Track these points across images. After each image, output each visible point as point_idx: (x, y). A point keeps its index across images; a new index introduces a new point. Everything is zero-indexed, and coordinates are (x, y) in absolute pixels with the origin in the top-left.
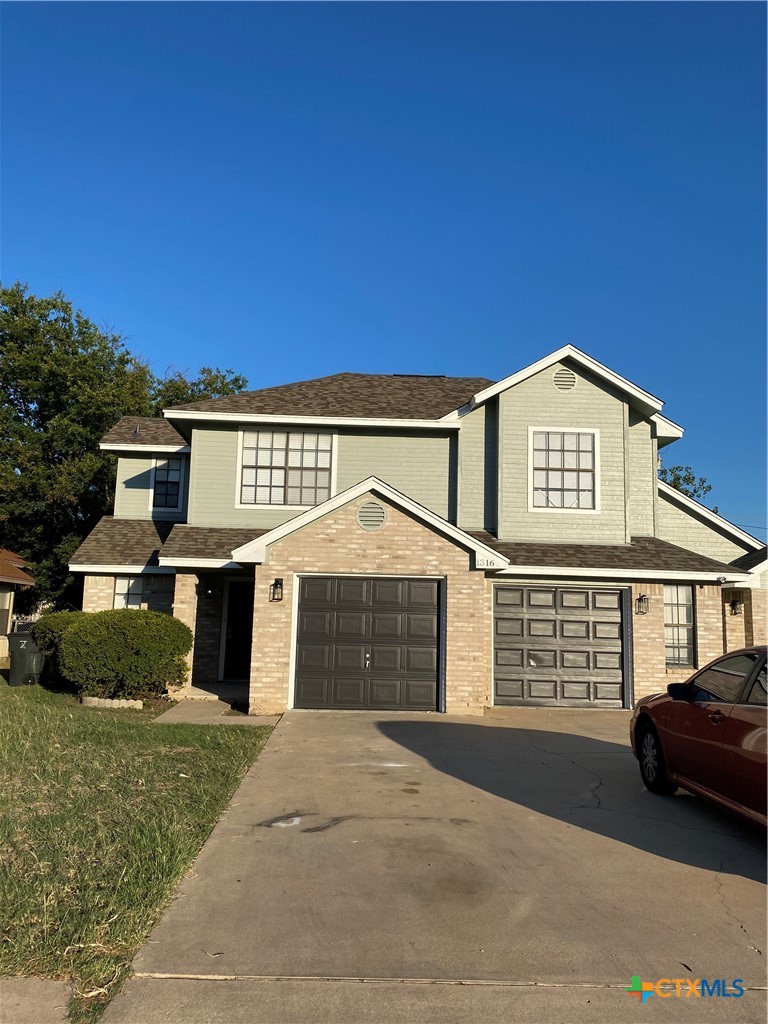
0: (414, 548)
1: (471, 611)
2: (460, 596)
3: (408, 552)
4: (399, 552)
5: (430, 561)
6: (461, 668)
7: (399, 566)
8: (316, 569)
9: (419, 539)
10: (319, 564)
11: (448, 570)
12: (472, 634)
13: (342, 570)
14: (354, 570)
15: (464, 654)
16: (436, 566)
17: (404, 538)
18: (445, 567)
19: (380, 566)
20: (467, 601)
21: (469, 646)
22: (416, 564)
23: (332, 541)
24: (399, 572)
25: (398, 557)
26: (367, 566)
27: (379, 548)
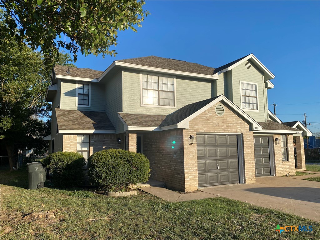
0: (233, 123)
1: (250, 146)
2: (247, 141)
3: (232, 124)
4: (229, 124)
5: (238, 128)
6: (249, 167)
7: (229, 130)
8: (204, 131)
9: (234, 119)
10: (204, 129)
11: (244, 131)
12: (251, 154)
13: (212, 131)
14: (216, 131)
15: (250, 161)
16: (240, 130)
17: (230, 119)
18: (243, 130)
19: (224, 130)
20: (249, 142)
21: (251, 159)
22: (234, 129)
23: (208, 120)
24: (229, 132)
25: (229, 126)
26: (219, 130)
27: (223, 123)
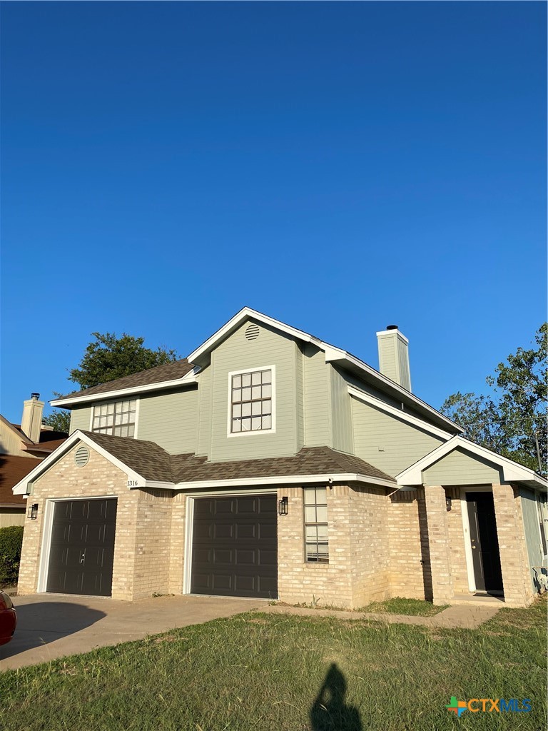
0: (102, 476)
1: (129, 520)
2: (124, 510)
3: (99, 480)
4: (94, 480)
5: (109, 485)
6: (121, 564)
7: (93, 490)
8: (53, 496)
9: (105, 469)
10: (55, 492)
11: (118, 491)
12: (129, 538)
13: (65, 496)
14: (71, 496)
15: (124, 553)
16: (112, 488)
17: (97, 470)
18: (117, 489)
19: (84, 491)
20: (127, 513)
21: (127, 547)
22: (102, 488)
23: (62, 476)
24: (93, 494)
25: (93, 484)
26: (77, 491)
27: (85, 478)
